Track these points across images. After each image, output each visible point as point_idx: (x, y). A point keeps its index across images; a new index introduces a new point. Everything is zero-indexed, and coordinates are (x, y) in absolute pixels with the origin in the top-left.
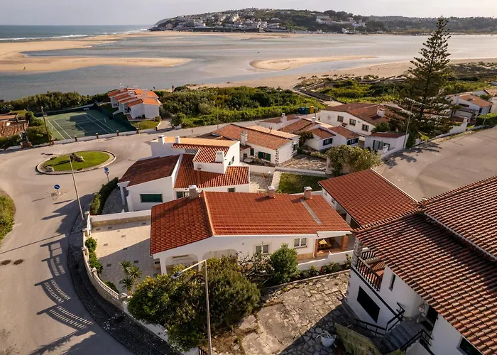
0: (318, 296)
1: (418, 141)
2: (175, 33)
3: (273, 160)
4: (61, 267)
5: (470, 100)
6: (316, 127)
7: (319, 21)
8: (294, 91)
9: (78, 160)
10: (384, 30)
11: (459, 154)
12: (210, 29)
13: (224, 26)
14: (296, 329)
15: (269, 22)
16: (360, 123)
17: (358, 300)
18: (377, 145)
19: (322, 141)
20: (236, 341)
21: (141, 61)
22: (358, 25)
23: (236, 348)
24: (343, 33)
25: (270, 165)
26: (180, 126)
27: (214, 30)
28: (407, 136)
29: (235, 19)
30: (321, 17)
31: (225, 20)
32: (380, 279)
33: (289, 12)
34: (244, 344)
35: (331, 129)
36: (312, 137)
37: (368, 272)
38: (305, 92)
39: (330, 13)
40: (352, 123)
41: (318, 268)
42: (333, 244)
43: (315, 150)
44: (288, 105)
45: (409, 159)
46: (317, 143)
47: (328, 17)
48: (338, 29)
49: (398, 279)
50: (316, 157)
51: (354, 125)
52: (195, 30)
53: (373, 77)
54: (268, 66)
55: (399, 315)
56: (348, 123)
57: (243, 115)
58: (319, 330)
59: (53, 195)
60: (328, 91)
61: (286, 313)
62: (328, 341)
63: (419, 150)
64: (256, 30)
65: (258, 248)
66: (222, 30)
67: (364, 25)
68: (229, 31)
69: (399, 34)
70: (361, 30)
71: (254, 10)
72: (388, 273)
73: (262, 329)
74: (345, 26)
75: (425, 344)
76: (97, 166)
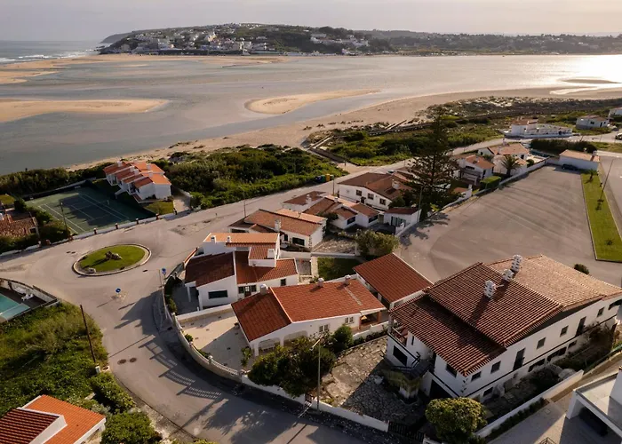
0: (368, 356)
1: (429, 214)
2: (135, 57)
3: (306, 245)
4: (171, 361)
5: (475, 162)
6: (340, 206)
7: (314, 39)
8: (302, 149)
9: (115, 258)
10: (390, 49)
11: (465, 224)
12: (180, 51)
13: (198, 47)
14: (358, 377)
15: (254, 42)
16: (377, 198)
17: (394, 354)
18: (394, 221)
19: (346, 221)
20: (323, 389)
21: (106, 104)
22: (361, 45)
23: (324, 393)
24: (343, 54)
25: (305, 250)
26: (199, 208)
27: (185, 53)
28: (420, 211)
29: (211, 37)
30: (317, 35)
31: (199, 39)
32: (406, 339)
33: (277, 29)
34: (329, 390)
35: (353, 207)
36: (337, 218)
37: (399, 336)
38: (315, 151)
39: (326, 30)
40: (371, 197)
41: (364, 337)
42: (371, 319)
43: (341, 230)
44: (303, 174)
45: (423, 236)
46: (342, 223)
47: (324, 35)
48: (336, 50)
49: (415, 338)
50: (343, 237)
51: (372, 199)
52: (161, 53)
53: (383, 124)
54: (265, 109)
55: (418, 359)
56: (366, 196)
57: (260, 189)
58: (372, 376)
59: (114, 298)
60: (339, 149)
61: (350, 369)
62: (378, 381)
63: (431, 224)
64: (239, 53)
65: (321, 328)
66: (196, 53)
67: (366, 43)
68: (204, 53)
69: (407, 55)
70: (364, 50)
71: (233, 26)
72: (410, 336)
73: (337, 380)
74: (344, 46)
75: (432, 372)
76: (138, 264)
